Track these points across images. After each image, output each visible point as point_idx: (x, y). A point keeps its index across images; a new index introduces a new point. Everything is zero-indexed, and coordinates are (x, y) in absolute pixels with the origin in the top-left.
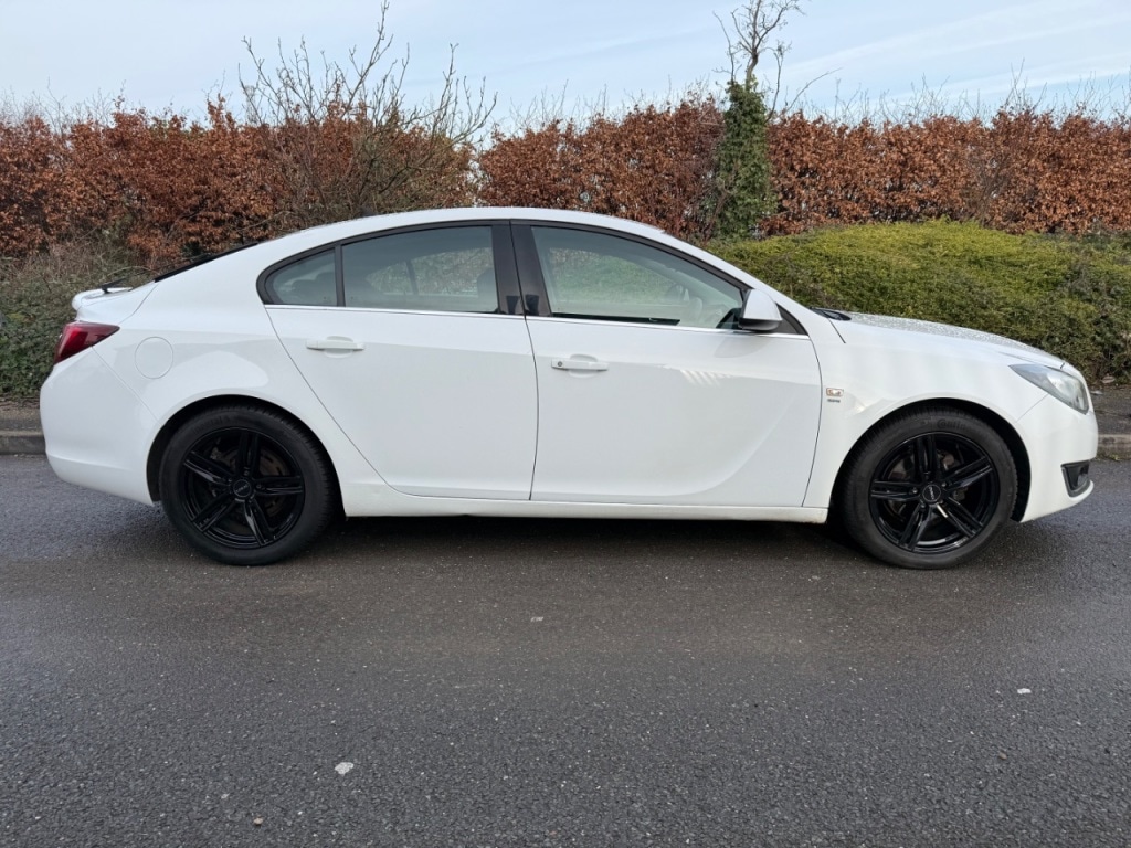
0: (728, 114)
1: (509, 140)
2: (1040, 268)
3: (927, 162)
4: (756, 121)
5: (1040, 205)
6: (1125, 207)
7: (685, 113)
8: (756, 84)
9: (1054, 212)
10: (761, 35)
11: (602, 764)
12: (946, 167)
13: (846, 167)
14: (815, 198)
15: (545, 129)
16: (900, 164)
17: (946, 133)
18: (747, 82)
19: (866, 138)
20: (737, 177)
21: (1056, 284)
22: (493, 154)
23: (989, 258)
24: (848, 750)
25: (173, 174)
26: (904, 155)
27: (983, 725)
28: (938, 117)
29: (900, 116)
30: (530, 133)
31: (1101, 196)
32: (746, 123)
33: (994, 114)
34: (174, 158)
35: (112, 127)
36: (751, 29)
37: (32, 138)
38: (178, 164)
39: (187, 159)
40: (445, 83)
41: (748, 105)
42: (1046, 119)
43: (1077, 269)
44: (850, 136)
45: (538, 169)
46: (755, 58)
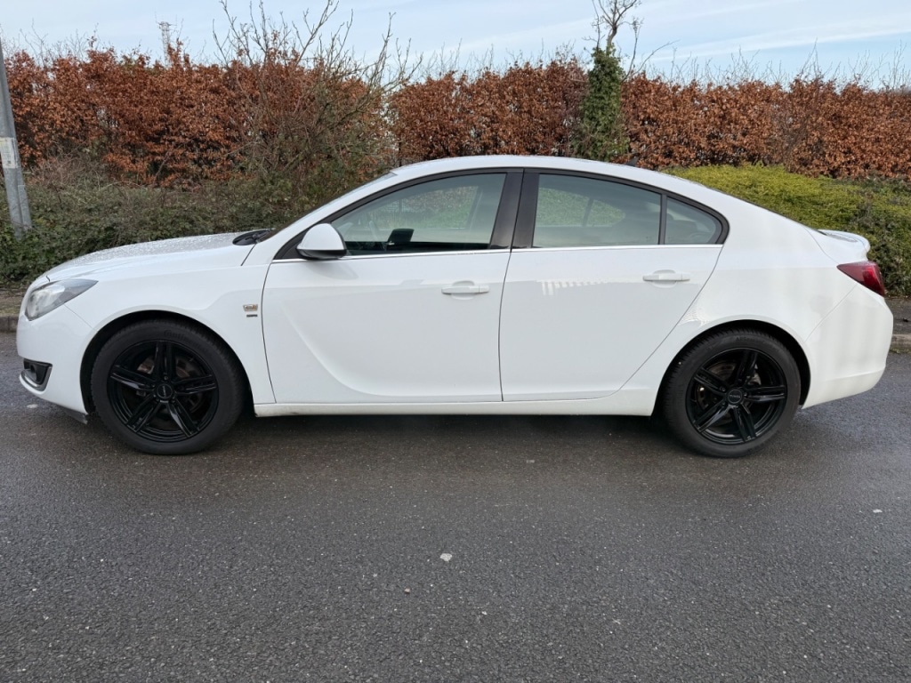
0: (591, 74)
1: (413, 85)
2: (837, 207)
3: (741, 117)
4: (614, 80)
5: (825, 153)
6: (887, 158)
7: (555, 70)
8: (615, 50)
9: (835, 160)
10: (621, 12)
11: (618, 556)
12: (755, 120)
13: (679, 118)
14: (655, 142)
15: (442, 77)
16: (720, 117)
17: (754, 93)
18: (608, 48)
19: (695, 96)
20: (598, 124)
21: (848, 220)
22: (400, 96)
23: (799, 198)
24: (775, 548)
25: (141, 103)
26: (724, 110)
27: (857, 532)
28: (750, 81)
29: (720, 79)
30: (430, 81)
31: (870, 148)
32: (606, 81)
33: (792, 80)
34: (141, 91)
35: (88, 61)
36: (613, 6)
37: (18, 68)
38: (144, 95)
39: (153, 92)
40: (384, 43)
41: (609, 67)
42: (830, 86)
43: (863, 208)
44: (682, 93)
45: (438, 110)
46: (615, 29)
